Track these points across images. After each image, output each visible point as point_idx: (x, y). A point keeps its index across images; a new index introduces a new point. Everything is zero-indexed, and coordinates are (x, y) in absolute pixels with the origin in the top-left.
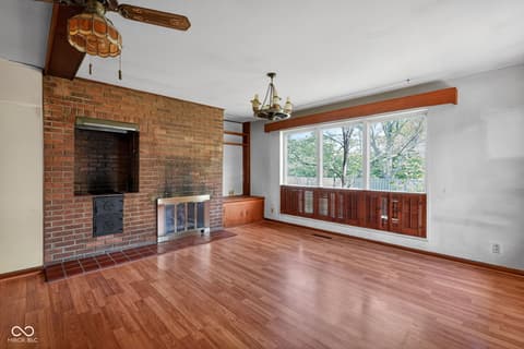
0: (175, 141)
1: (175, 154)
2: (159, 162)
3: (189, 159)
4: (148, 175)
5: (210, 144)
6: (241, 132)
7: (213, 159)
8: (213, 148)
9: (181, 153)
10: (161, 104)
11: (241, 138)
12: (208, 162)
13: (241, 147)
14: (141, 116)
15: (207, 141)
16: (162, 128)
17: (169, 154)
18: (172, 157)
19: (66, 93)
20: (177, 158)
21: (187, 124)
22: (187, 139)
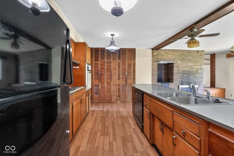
0: (185, 65)
1: (185, 69)
2: (179, 73)
3: (190, 71)
4: (176, 77)
5: (198, 65)
6: (210, 58)
7: (200, 71)
8: (199, 67)
9: (187, 69)
10: (180, 53)
11: (209, 61)
12: (197, 72)
13: (209, 65)
14: (174, 58)
15: (197, 64)
16: (180, 61)
17: (183, 70)
18: (184, 71)
19: (156, 54)
20: (186, 71)
21: (189, 58)
22: (189, 64)
